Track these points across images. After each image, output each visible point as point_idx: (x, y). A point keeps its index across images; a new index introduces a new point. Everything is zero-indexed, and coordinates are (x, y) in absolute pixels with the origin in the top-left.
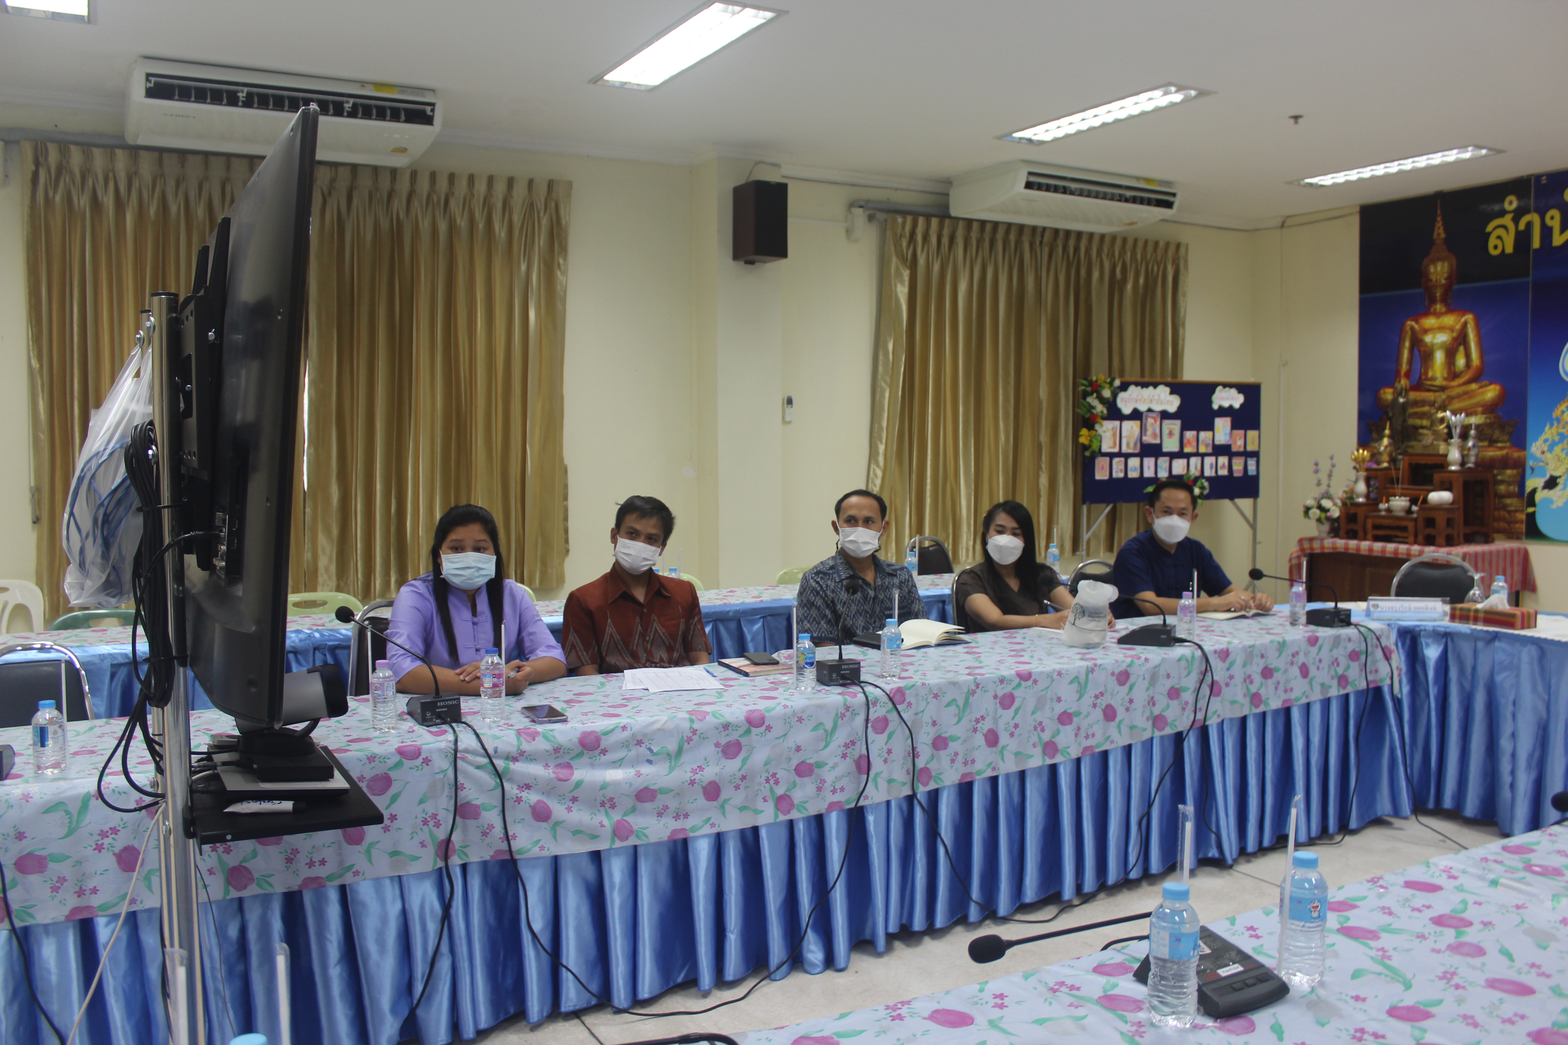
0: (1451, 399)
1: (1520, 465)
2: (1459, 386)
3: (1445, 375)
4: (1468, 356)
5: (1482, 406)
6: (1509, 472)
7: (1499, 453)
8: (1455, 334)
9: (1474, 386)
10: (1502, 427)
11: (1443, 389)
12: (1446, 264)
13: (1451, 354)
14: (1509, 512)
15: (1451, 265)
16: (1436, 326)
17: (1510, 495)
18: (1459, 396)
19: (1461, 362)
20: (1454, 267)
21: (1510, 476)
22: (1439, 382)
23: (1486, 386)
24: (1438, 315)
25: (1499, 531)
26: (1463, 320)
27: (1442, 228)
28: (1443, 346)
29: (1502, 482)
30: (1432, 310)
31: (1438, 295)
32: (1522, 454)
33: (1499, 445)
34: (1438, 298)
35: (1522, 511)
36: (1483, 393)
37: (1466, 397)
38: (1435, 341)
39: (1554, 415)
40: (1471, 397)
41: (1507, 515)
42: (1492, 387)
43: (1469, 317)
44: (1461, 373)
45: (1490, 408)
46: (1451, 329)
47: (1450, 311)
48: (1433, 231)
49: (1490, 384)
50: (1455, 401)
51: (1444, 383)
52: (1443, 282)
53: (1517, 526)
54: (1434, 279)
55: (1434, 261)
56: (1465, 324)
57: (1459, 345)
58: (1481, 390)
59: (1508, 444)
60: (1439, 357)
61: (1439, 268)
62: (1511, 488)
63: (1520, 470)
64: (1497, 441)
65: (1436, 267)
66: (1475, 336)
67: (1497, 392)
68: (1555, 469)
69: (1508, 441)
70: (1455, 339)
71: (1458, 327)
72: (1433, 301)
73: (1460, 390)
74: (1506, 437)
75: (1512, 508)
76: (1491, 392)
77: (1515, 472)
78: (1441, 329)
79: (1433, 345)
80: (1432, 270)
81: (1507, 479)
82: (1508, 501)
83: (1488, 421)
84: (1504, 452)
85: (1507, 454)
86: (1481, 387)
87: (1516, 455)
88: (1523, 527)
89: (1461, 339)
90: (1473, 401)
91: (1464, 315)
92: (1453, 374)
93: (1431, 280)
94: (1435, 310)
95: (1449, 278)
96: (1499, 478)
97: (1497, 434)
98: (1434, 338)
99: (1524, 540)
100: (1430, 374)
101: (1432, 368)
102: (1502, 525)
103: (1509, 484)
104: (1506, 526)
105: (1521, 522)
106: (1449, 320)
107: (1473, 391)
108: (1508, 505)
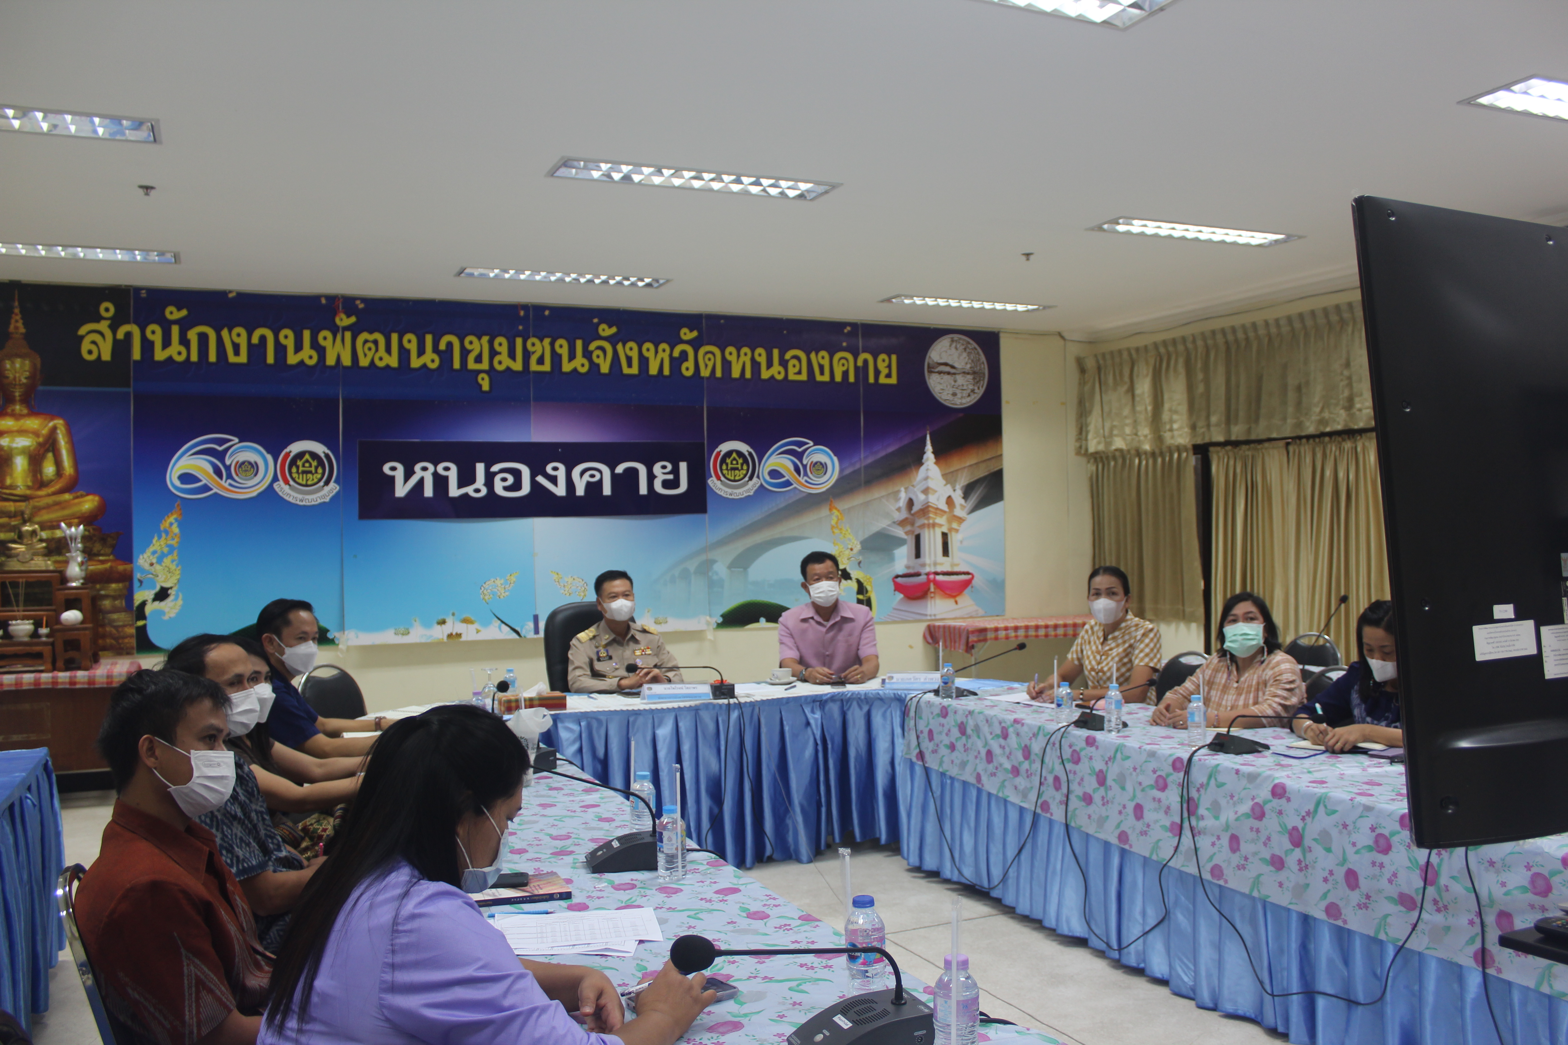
0: (37, 510)
1: (127, 578)
2: (48, 495)
3: (30, 484)
4: (58, 463)
5: (78, 518)
6: (114, 586)
7: (101, 567)
8: (41, 440)
9: (67, 496)
10: (103, 540)
11: (25, 498)
12: (27, 362)
13: (35, 460)
14: (116, 627)
15: (34, 365)
16: (15, 429)
17: (116, 610)
18: (48, 507)
19: (49, 469)
20: (39, 365)
21: (115, 590)
22: (21, 490)
23: (82, 496)
24: (17, 417)
25: (104, 649)
26: (51, 424)
27: (21, 322)
28: (24, 451)
29: (106, 597)
30: (9, 411)
31: (17, 394)
32: (128, 567)
33: (101, 558)
34: (18, 398)
35: (131, 625)
36: (79, 503)
37: (57, 507)
38: (15, 445)
39: (162, 528)
40: (63, 508)
41: (114, 631)
42: (90, 497)
43: (59, 422)
44: (51, 481)
45: (87, 520)
46: (36, 434)
47: (34, 412)
48: (9, 323)
49: (88, 494)
50: (44, 511)
51: (28, 492)
52: (24, 381)
53: (126, 641)
54: (11, 376)
55: (12, 356)
56: (54, 430)
57: (47, 451)
58: (76, 501)
59: (111, 557)
60: (20, 463)
61: (18, 365)
62: (117, 602)
63: (127, 584)
64: (99, 555)
65: (13, 363)
66: (66, 443)
67: (96, 503)
68: (165, 581)
69: (112, 553)
70: (40, 445)
71: (45, 432)
72: (9, 400)
73: (50, 500)
74: (108, 551)
75: (121, 623)
76: (89, 503)
77: (121, 585)
78: (22, 432)
79: (11, 449)
80: (8, 366)
81: (112, 593)
82: (115, 616)
83: (87, 533)
84: (108, 565)
85: (111, 567)
86: (77, 497)
87: (121, 568)
88: (133, 642)
89: (49, 445)
90: (66, 512)
91: (52, 419)
92: (41, 484)
93: (7, 378)
94: (13, 410)
95: (32, 377)
96: (103, 592)
97: (97, 547)
98: (12, 441)
99: (136, 655)
100: (8, 481)
101: (11, 475)
102: (109, 641)
103: (115, 598)
104: (113, 642)
105: (131, 636)
106: (33, 423)
107: (66, 501)
108: (114, 621)
